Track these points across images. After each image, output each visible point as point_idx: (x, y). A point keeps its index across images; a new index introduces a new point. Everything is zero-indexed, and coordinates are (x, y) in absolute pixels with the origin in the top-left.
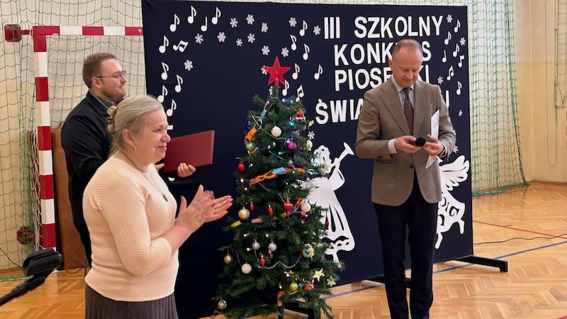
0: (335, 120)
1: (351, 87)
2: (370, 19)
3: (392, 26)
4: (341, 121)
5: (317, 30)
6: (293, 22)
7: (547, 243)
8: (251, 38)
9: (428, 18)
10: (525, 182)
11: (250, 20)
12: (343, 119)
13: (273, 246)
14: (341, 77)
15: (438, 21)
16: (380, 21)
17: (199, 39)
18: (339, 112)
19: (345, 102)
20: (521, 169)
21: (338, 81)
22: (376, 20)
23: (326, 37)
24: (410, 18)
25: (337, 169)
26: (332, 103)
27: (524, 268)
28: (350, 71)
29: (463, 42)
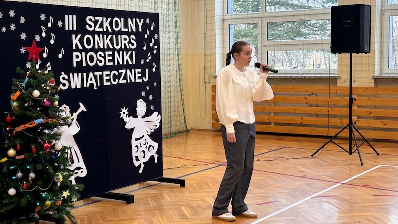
0: (73, 87)
1: (84, 64)
2: (97, 18)
3: (111, 24)
4: (77, 87)
5: (60, 24)
6: (43, 17)
7: (206, 167)
8: (13, 27)
9: (134, 20)
10: (187, 130)
11: (12, 14)
12: (79, 86)
13: (32, 175)
14: (77, 57)
15: (140, 22)
16: (103, 20)
18: (76, 81)
19: (80, 74)
20: (185, 121)
21: (75, 60)
22: (100, 19)
23: (67, 29)
24: (122, 19)
25: (75, 121)
26: (71, 75)
27: (195, 184)
28: (83, 53)
29: (156, 37)
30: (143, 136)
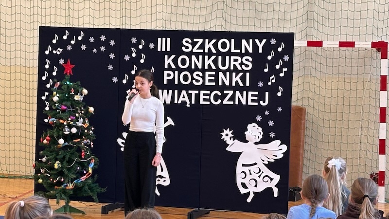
1: (176, 82)
2: (195, 40)
3: (215, 45)
5: (152, 46)
6: (134, 40)
8: (103, 49)
9: (251, 41)
11: (103, 38)
12: (168, 102)
14: (169, 75)
15: (261, 43)
16: (203, 41)
17: (69, 48)
18: (165, 97)
19: (171, 92)
21: (166, 78)
22: (200, 41)
23: (159, 50)
24: (233, 40)
26: (160, 91)
28: (176, 72)
29: (286, 58)
30: (256, 164)
